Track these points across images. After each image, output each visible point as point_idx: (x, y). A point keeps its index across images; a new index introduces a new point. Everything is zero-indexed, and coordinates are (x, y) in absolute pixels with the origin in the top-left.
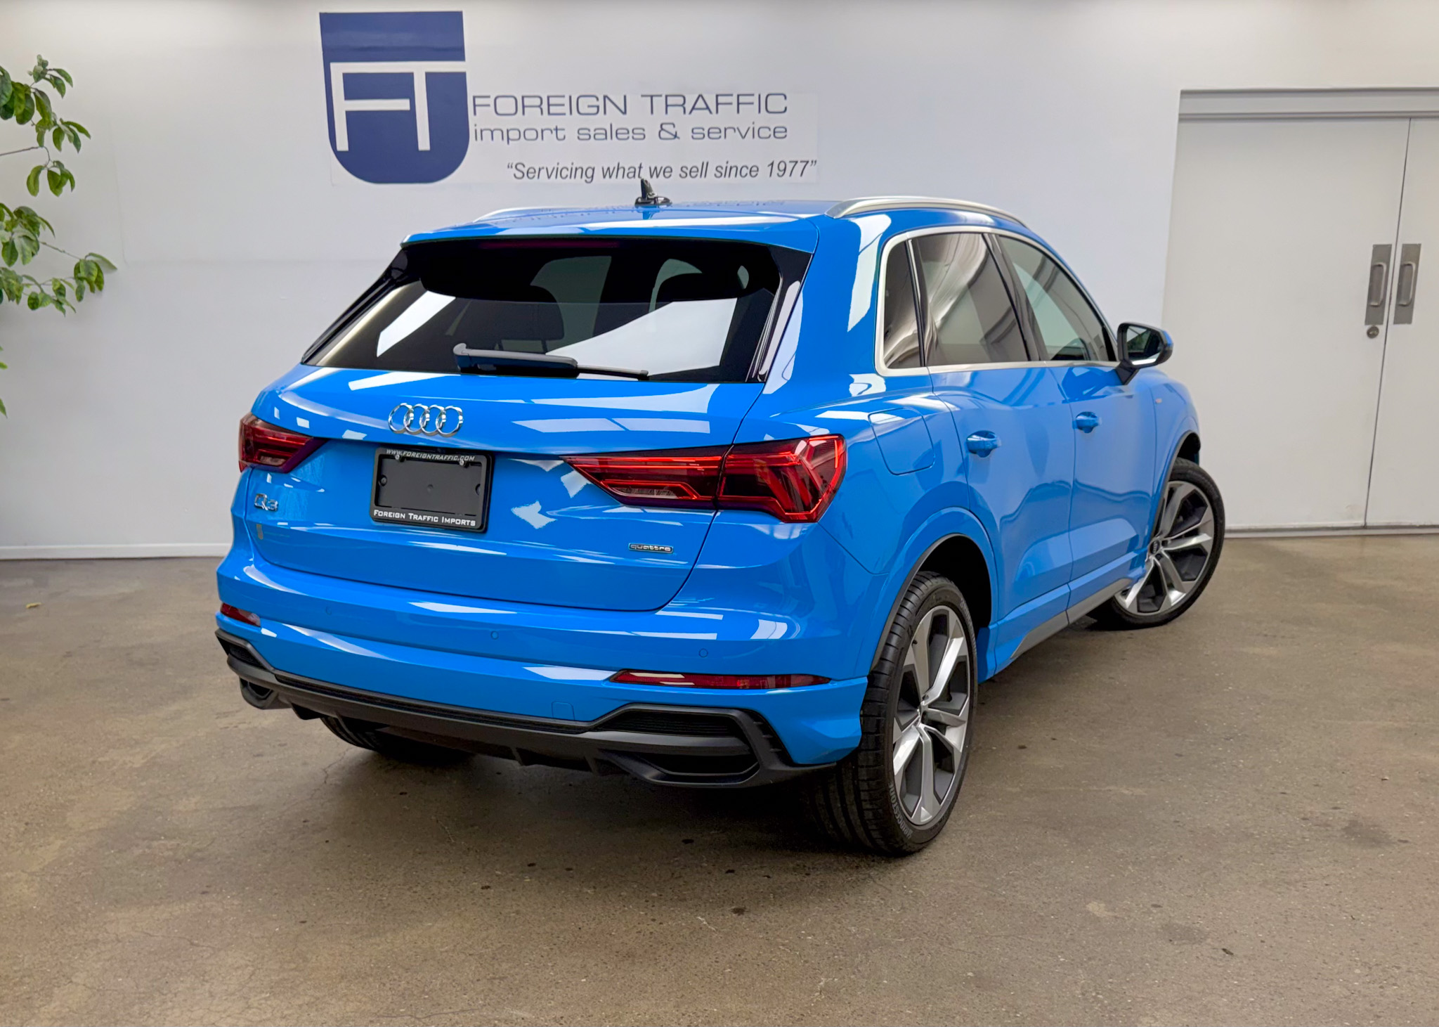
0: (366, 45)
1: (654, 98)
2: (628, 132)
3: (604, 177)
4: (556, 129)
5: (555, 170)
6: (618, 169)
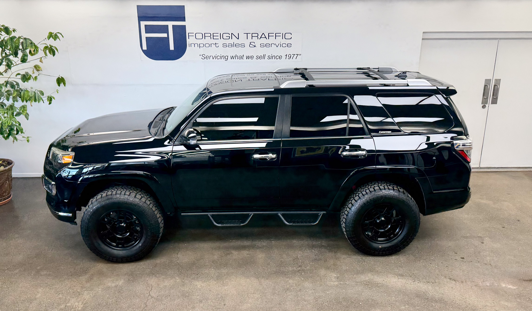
0: (152, 16)
1: (248, 34)
2: (239, 45)
3: (231, 59)
4: (216, 44)
5: (215, 56)
6: (236, 56)
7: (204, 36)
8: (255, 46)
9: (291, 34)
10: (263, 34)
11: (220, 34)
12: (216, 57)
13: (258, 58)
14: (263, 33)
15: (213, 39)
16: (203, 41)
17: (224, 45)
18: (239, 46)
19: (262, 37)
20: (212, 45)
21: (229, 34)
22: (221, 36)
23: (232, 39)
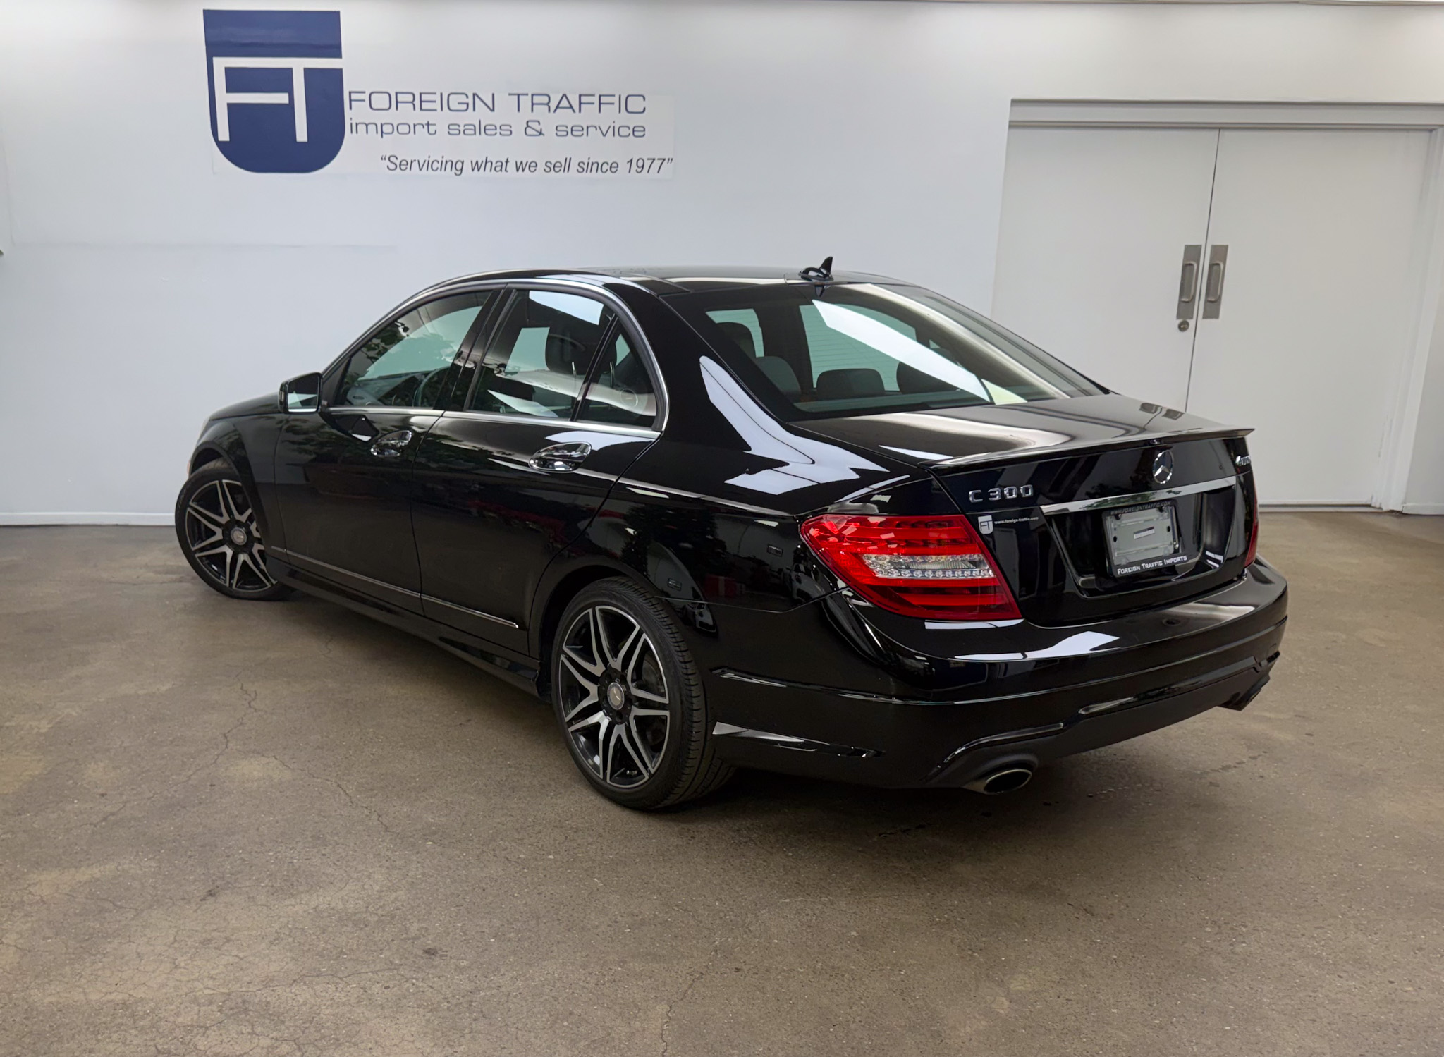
0: (248, 41)
1: (521, 97)
2: (496, 129)
3: (473, 170)
4: (428, 124)
5: (427, 163)
6: (486, 163)
7: (395, 101)
8: (541, 133)
9: (644, 99)
10: (564, 98)
11: (441, 94)
12: (430, 165)
13: (548, 169)
14: (564, 95)
15: (421, 109)
16: (392, 116)
17: (451, 127)
18: (493, 132)
19: (561, 105)
20: (417, 127)
21: (467, 97)
22: (445, 103)
23: (474, 109)
